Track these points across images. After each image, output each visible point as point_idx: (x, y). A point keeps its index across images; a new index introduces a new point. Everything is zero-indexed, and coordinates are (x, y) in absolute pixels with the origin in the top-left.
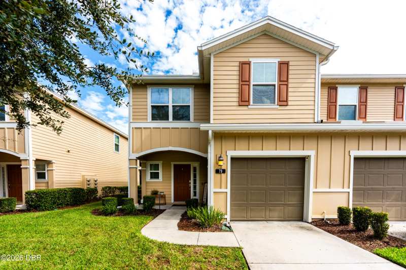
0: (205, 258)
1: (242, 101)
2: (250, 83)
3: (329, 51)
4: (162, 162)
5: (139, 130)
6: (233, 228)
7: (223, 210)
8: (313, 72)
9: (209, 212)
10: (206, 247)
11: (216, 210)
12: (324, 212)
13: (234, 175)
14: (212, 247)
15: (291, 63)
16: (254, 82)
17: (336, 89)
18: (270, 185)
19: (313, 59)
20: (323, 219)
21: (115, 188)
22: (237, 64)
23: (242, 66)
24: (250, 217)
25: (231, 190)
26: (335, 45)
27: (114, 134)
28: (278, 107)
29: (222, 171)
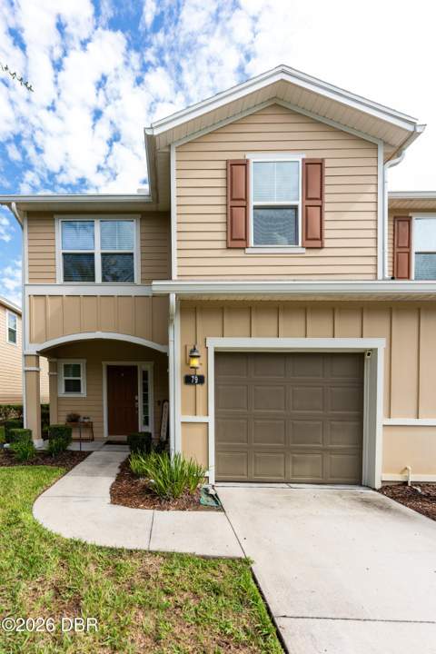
0: (168, 593)
1: (232, 240)
2: (247, 203)
3: (406, 135)
4: (85, 361)
5: (42, 300)
6: (222, 499)
7: (200, 462)
8: (373, 180)
9: (173, 465)
10: (169, 556)
11: (188, 460)
12: (406, 468)
13: (221, 387)
14: (182, 558)
15: (327, 163)
16: (254, 200)
17: (409, 220)
18: (294, 409)
19: (371, 153)
20: (405, 483)
21: (9, 406)
22: (222, 165)
23: (232, 169)
24: (255, 475)
25: (216, 418)
26: (418, 123)
27: (8, 312)
28: (304, 250)
29: (197, 380)
